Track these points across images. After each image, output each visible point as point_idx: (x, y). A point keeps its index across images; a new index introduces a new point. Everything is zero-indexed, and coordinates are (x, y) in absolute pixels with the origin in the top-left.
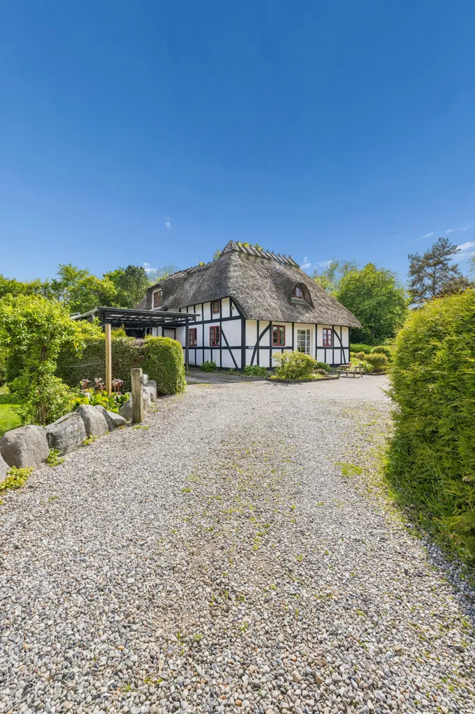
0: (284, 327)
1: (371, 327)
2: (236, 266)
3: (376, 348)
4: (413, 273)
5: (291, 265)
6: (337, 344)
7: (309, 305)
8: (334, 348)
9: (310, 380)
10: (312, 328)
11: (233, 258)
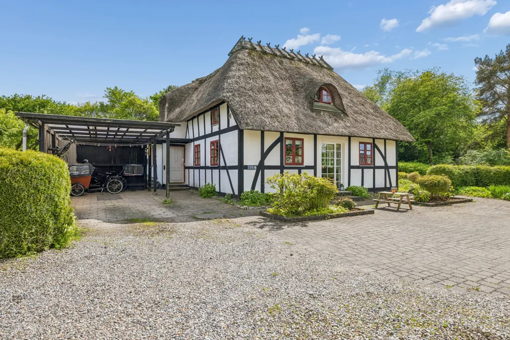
0: (302, 140)
1: (428, 143)
2: (242, 64)
3: (434, 167)
4: (480, 80)
5: (322, 67)
6: (379, 161)
7: (340, 112)
8: (375, 168)
9: (324, 218)
10: (344, 142)
11: (240, 56)
